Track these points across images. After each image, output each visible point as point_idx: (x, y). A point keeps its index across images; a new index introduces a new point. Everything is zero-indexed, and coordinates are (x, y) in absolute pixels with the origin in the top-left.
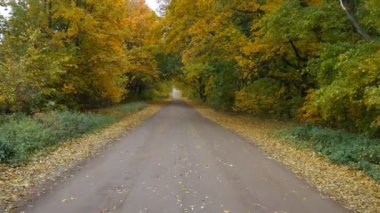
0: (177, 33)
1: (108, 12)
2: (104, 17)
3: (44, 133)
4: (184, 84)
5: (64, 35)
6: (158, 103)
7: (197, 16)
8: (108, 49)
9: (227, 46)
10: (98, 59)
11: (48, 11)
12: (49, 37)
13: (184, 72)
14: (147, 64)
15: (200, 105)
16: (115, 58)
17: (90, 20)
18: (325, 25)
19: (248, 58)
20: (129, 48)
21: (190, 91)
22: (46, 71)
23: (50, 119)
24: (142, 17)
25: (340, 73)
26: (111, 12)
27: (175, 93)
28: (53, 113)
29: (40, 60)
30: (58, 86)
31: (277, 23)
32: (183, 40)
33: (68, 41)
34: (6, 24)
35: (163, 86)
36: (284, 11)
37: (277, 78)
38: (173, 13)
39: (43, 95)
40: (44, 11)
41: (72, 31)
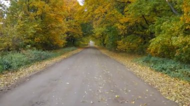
0: (89, 13)
1: (56, 3)
2: (54, 6)
3: (25, 59)
4: (95, 38)
5: (35, 14)
6: (82, 48)
7: (99, 5)
8: (56, 21)
9: (113, 19)
10: (52, 26)
11: (27, 3)
12: (28, 15)
13: (94, 32)
14: (76, 29)
15: (103, 48)
16: (60, 25)
17: (47, 7)
18: (157, 8)
19: (122, 25)
20: (67, 20)
21: (98, 42)
22: (27, 32)
23: (28, 53)
24: (74, 5)
25: (163, 31)
26: (58, 3)
27: (92, 43)
28: (29, 50)
29: (23, 26)
30: (33, 39)
31: (135, 8)
32: (92, 16)
33: (37, 17)
34: (8, 9)
35: (85, 39)
36: (139, 2)
37: (138, 35)
38: (87, 3)
39: (25, 43)
40: (26, 3)
41: (39, 13)
